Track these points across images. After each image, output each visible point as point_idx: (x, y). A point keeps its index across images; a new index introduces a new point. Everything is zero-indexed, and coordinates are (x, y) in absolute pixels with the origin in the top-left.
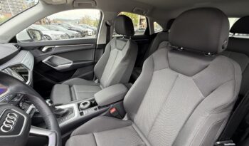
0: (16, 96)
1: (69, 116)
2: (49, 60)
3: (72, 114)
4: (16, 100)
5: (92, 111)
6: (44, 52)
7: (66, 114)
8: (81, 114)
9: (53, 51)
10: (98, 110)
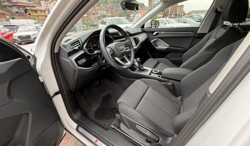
0: (127, 44)
1: (144, 72)
2: (154, 41)
3: (146, 72)
4: (126, 45)
5: (157, 76)
6: (154, 35)
7: (144, 70)
8: (150, 74)
9: (159, 36)
10: (160, 78)
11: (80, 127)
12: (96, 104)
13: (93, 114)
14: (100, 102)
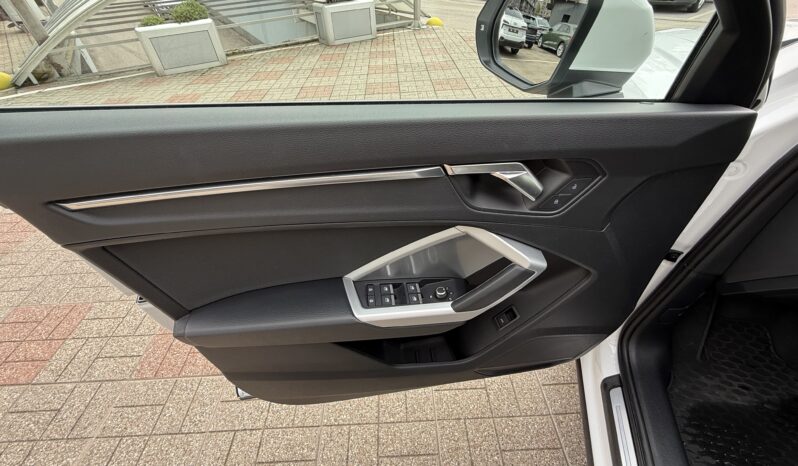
11: (620, 389)
12: (735, 384)
13: (691, 404)
14: (766, 398)
